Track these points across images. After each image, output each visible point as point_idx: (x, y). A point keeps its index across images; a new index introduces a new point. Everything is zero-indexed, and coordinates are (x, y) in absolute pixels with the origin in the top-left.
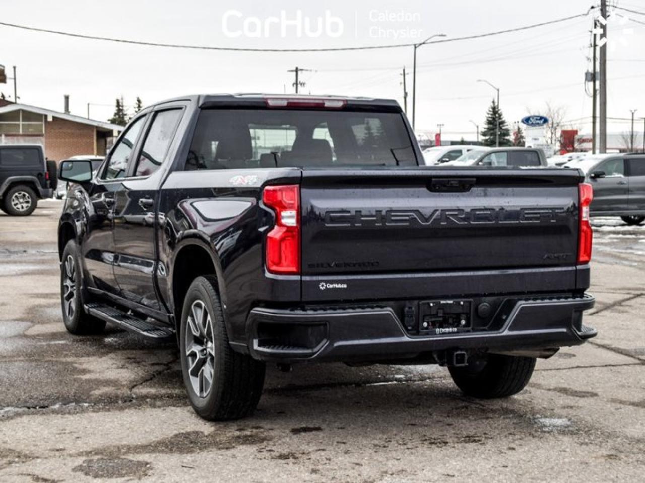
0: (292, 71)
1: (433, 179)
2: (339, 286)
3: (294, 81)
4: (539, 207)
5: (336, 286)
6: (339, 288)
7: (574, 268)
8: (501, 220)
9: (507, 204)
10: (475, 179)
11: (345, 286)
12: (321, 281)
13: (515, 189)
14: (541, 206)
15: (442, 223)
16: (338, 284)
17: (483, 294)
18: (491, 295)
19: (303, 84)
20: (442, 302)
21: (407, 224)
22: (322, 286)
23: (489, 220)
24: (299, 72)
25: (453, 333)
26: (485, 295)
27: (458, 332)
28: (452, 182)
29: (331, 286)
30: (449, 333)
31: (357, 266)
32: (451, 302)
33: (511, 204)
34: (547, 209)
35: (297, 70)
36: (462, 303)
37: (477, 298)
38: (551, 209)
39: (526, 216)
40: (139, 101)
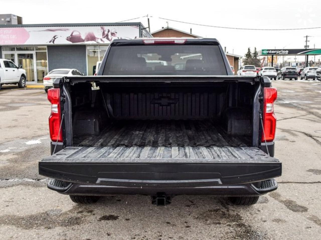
0: (305, 37)
3: (306, 40)
19: (309, 41)
24: (308, 37)
35: (307, 37)
40: (255, 48)
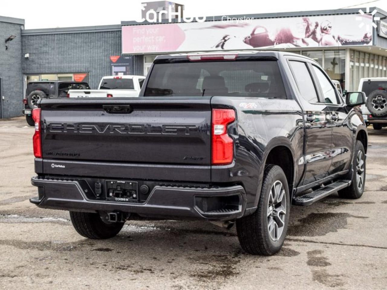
1: (103, 105)
2: (61, 166)
4: (176, 124)
5: (59, 166)
6: (61, 168)
7: (209, 167)
8: (149, 132)
9: (154, 122)
10: (129, 105)
11: (64, 167)
12: (52, 163)
13: (162, 112)
14: (177, 123)
15: (111, 133)
16: (60, 165)
17: (144, 179)
18: (149, 180)
20: (118, 182)
21: (91, 132)
22: (53, 166)
23: (141, 132)
25: (125, 201)
26: (146, 180)
27: (128, 202)
28: (115, 107)
29: (57, 166)
30: (123, 201)
31: (69, 155)
32: (124, 182)
33: (156, 122)
34: (182, 126)
36: (131, 184)
37: (141, 181)
38: (185, 126)
39: (166, 130)
